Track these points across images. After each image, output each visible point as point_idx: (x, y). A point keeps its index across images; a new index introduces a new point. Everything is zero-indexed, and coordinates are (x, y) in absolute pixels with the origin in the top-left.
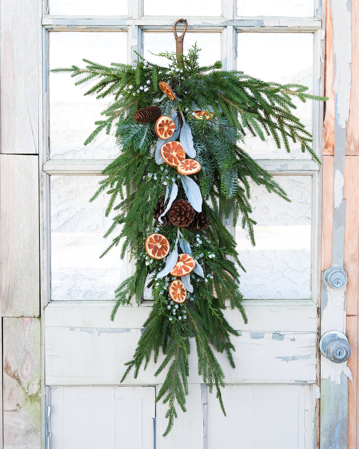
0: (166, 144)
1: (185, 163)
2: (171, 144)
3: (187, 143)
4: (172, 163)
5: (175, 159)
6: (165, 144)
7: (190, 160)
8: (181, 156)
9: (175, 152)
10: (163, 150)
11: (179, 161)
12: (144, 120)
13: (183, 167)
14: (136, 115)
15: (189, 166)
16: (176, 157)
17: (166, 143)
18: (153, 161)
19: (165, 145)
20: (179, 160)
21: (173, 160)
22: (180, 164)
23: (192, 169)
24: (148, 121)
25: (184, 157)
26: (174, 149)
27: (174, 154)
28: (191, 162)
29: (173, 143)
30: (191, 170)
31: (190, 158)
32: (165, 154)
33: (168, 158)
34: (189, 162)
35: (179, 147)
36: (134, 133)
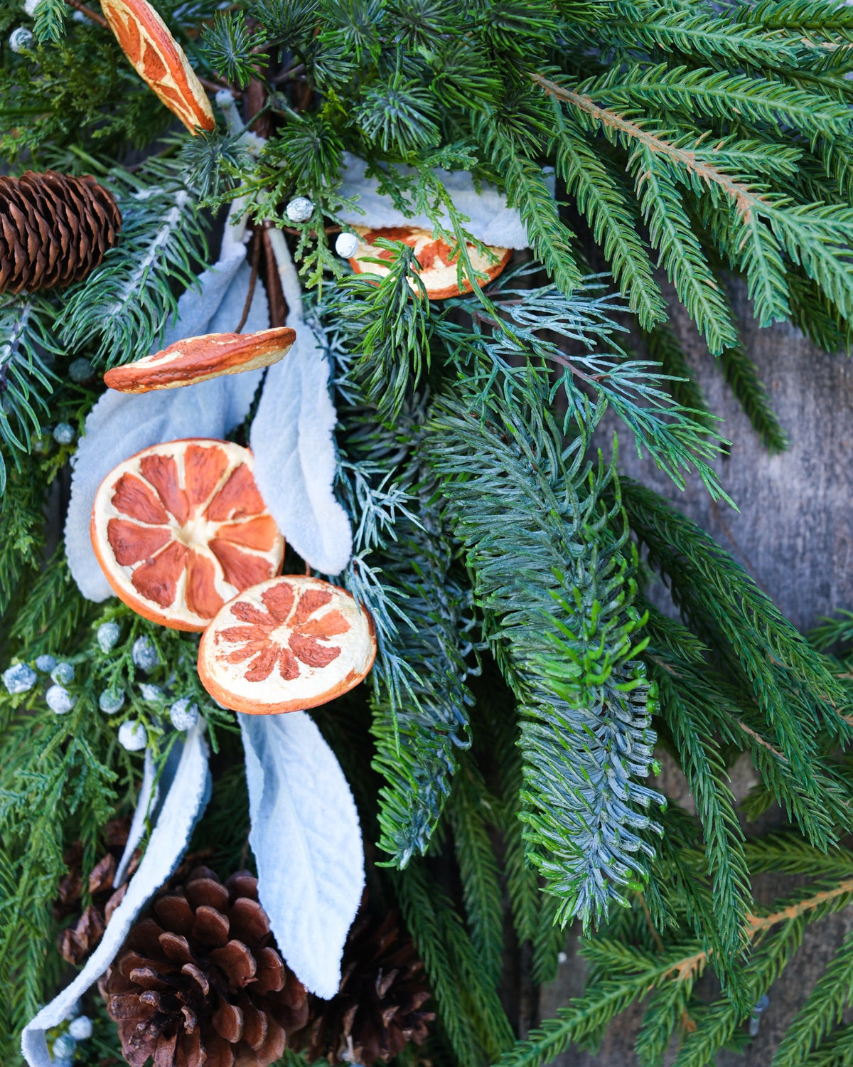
0: (144, 462)
1: (263, 608)
2: (179, 460)
3: (298, 458)
4: (167, 605)
5: (198, 573)
6: (136, 461)
7: (302, 585)
8: (246, 551)
9: (209, 515)
10: (115, 500)
11: (226, 591)
13: (240, 645)
15: (281, 636)
16: (209, 554)
17: (146, 454)
19: (132, 467)
20: (227, 579)
21: (180, 585)
22: (227, 619)
23: (303, 667)
25: (273, 557)
26: (201, 494)
27: (198, 531)
28: (309, 603)
29: (192, 453)
30: (289, 671)
31: (313, 573)
32: (124, 535)
33: (138, 565)
34: (297, 600)
35: (243, 487)
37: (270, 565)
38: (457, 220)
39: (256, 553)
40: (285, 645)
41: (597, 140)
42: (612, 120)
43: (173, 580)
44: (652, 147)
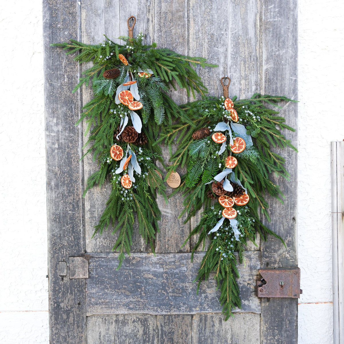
1: (133, 103)
3: (135, 91)
4: (126, 103)
5: (127, 101)
7: (136, 102)
8: (131, 99)
9: (127, 96)
10: (120, 95)
11: (129, 103)
12: (110, 76)
13: (132, 106)
14: (105, 74)
15: (135, 105)
18: (114, 102)
19: (121, 92)
20: (129, 101)
24: (112, 77)
25: (133, 100)
27: (127, 98)
28: (137, 103)
29: (126, 91)
30: (137, 107)
32: (122, 98)
33: (123, 100)
35: (130, 94)
36: (104, 85)
38: (148, 72)
41: (158, 66)
42: (160, 64)
44: (162, 67)
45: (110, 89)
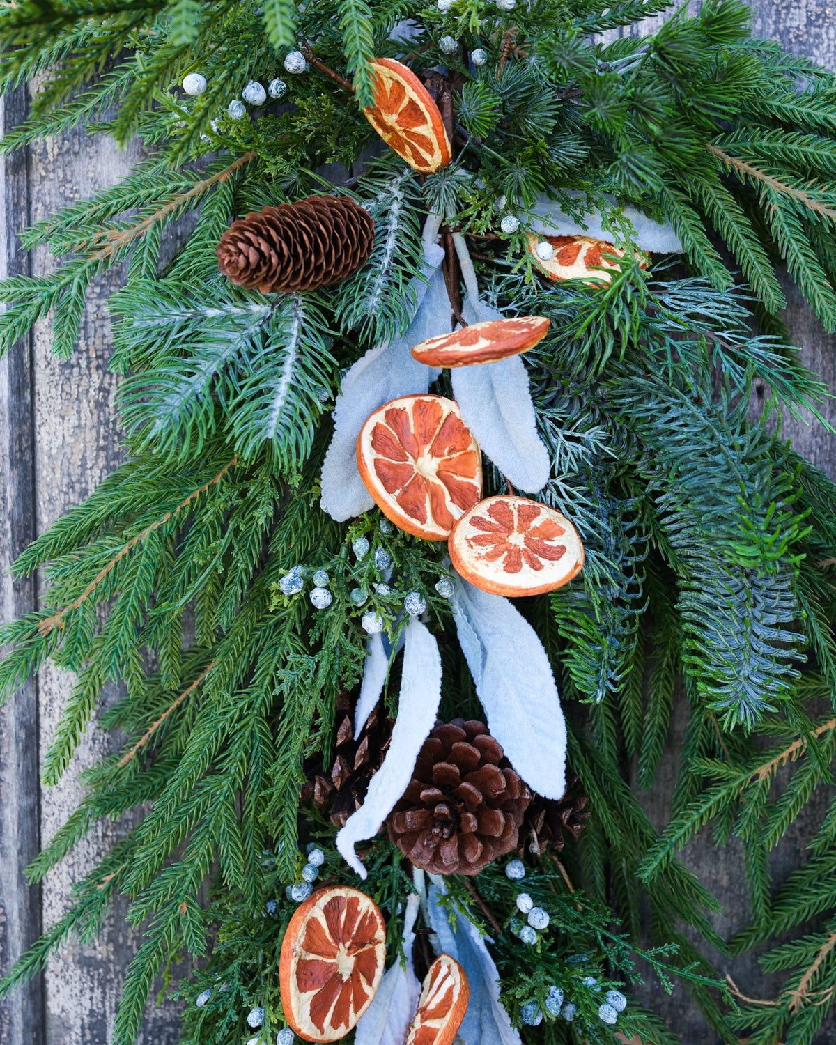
0: (388, 413)
1: (493, 521)
2: (409, 411)
4: (423, 521)
5: (436, 496)
6: (382, 414)
7: (512, 503)
8: (459, 478)
9: (435, 453)
10: (373, 444)
11: (455, 510)
12: (284, 270)
13: (490, 548)
14: (241, 245)
15: (517, 539)
16: (438, 482)
17: (388, 408)
18: (308, 499)
19: (379, 418)
20: (454, 502)
21: (428, 505)
22: (468, 529)
23: (543, 561)
24: (305, 280)
25: (477, 482)
26: (426, 437)
27: (427, 465)
28: (527, 516)
29: (419, 406)
30: (536, 566)
31: (517, 492)
32: (384, 470)
33: (397, 492)
34: (515, 513)
35: (452, 430)
36: (227, 353)
37: (476, 488)
38: (628, 234)
39: (466, 480)
40: (523, 546)
41: (730, 181)
42: (742, 166)
43: (423, 502)
44: (775, 188)
45: (283, 389)
